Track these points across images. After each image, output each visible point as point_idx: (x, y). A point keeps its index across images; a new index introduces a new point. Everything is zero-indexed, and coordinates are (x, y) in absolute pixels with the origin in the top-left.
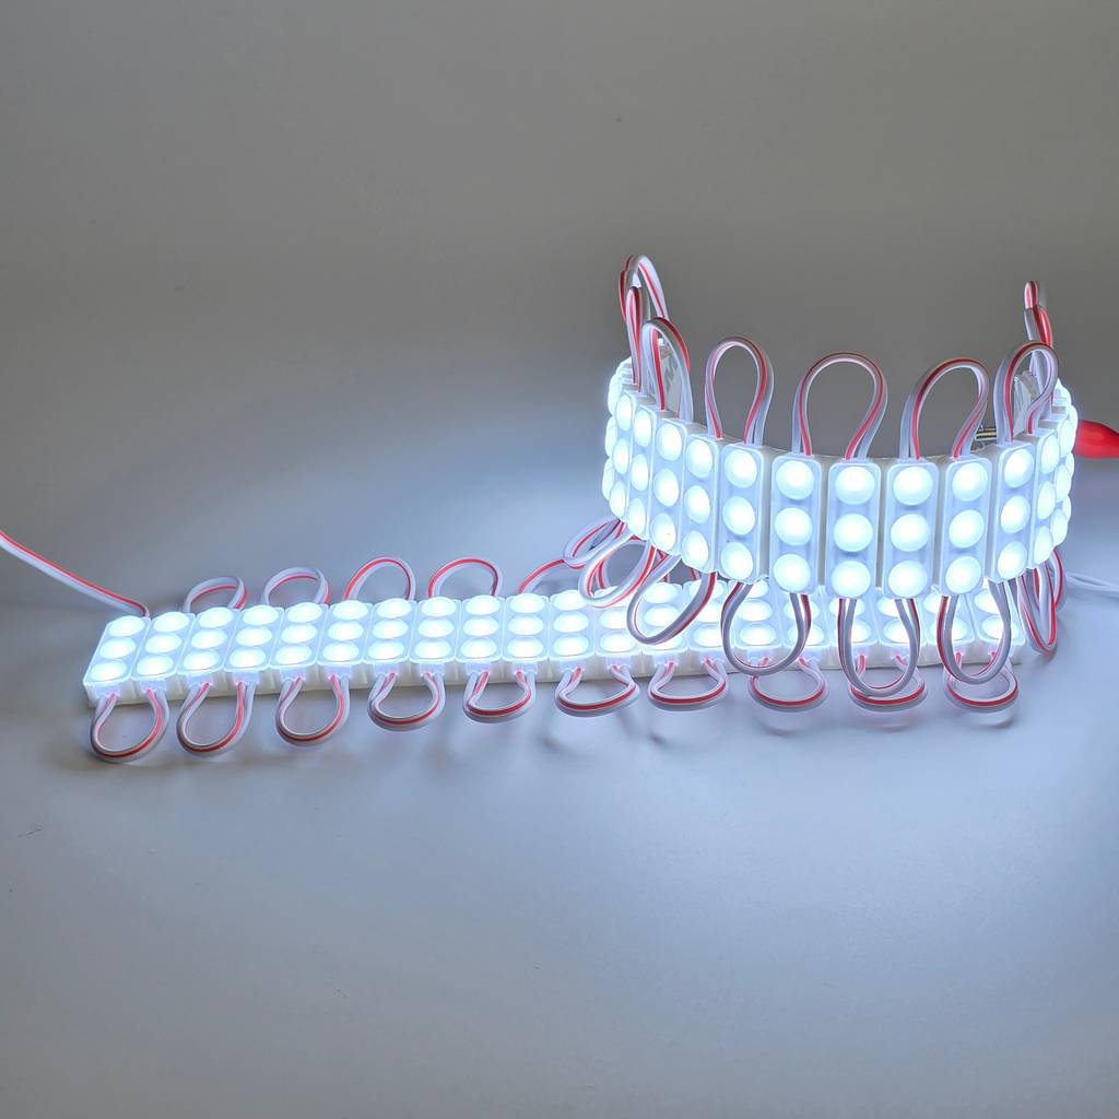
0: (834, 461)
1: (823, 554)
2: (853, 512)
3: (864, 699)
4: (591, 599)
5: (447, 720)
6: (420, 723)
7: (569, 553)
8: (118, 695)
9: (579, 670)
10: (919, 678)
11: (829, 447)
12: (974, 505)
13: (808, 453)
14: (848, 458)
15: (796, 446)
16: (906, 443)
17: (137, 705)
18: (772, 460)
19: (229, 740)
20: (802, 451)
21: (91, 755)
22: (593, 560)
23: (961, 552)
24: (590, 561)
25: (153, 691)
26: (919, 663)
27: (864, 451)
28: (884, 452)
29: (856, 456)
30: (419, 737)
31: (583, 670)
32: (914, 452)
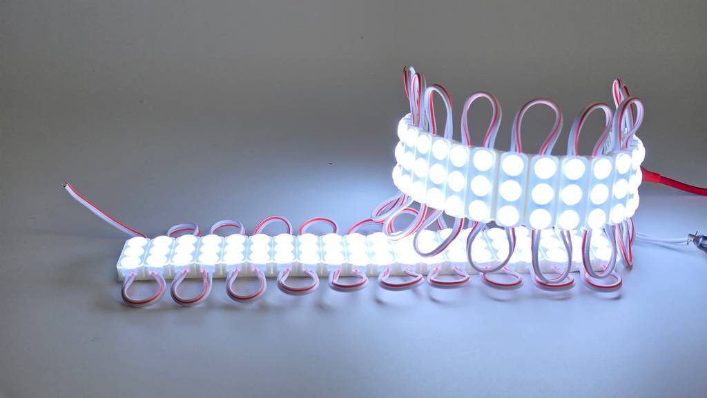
0: (533, 156)
1: (526, 206)
2: (542, 182)
3: (544, 285)
4: (390, 236)
5: (322, 290)
6: (309, 291)
7: (374, 214)
8: (136, 274)
9: (388, 270)
10: (571, 276)
11: (531, 148)
12: (604, 181)
13: (520, 152)
14: (541, 154)
15: (513, 148)
16: (572, 147)
17: (147, 280)
18: (500, 155)
19: (201, 297)
20: (516, 151)
21: (122, 304)
22: (390, 217)
23: (596, 207)
24: (388, 218)
25: (155, 273)
26: (571, 270)
27: (550, 150)
28: (560, 151)
29: (545, 153)
30: (308, 298)
31: (390, 270)
32: (575, 153)
